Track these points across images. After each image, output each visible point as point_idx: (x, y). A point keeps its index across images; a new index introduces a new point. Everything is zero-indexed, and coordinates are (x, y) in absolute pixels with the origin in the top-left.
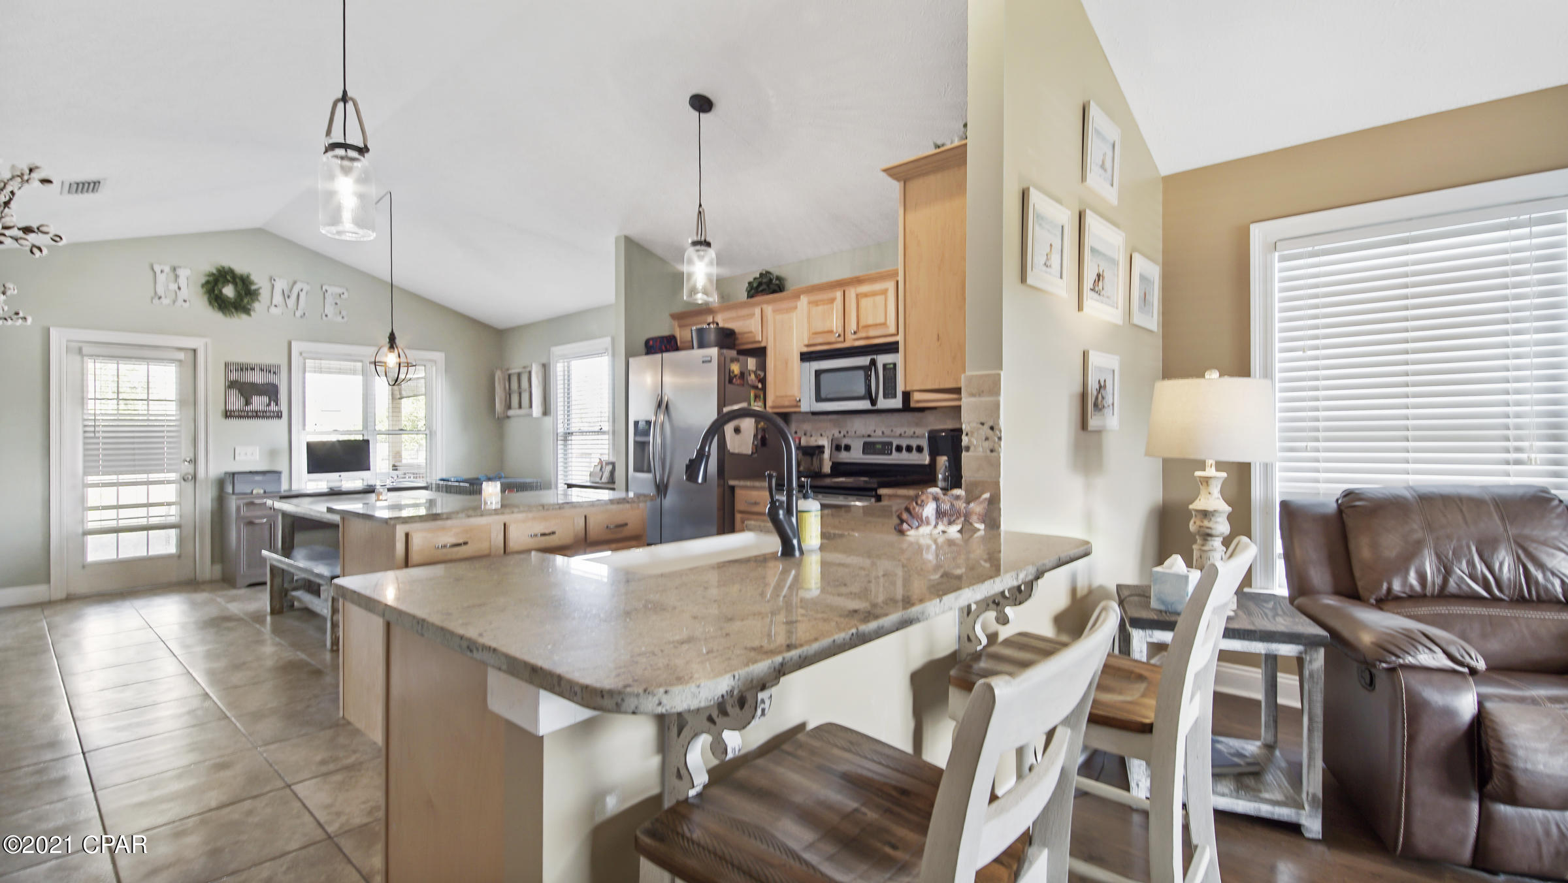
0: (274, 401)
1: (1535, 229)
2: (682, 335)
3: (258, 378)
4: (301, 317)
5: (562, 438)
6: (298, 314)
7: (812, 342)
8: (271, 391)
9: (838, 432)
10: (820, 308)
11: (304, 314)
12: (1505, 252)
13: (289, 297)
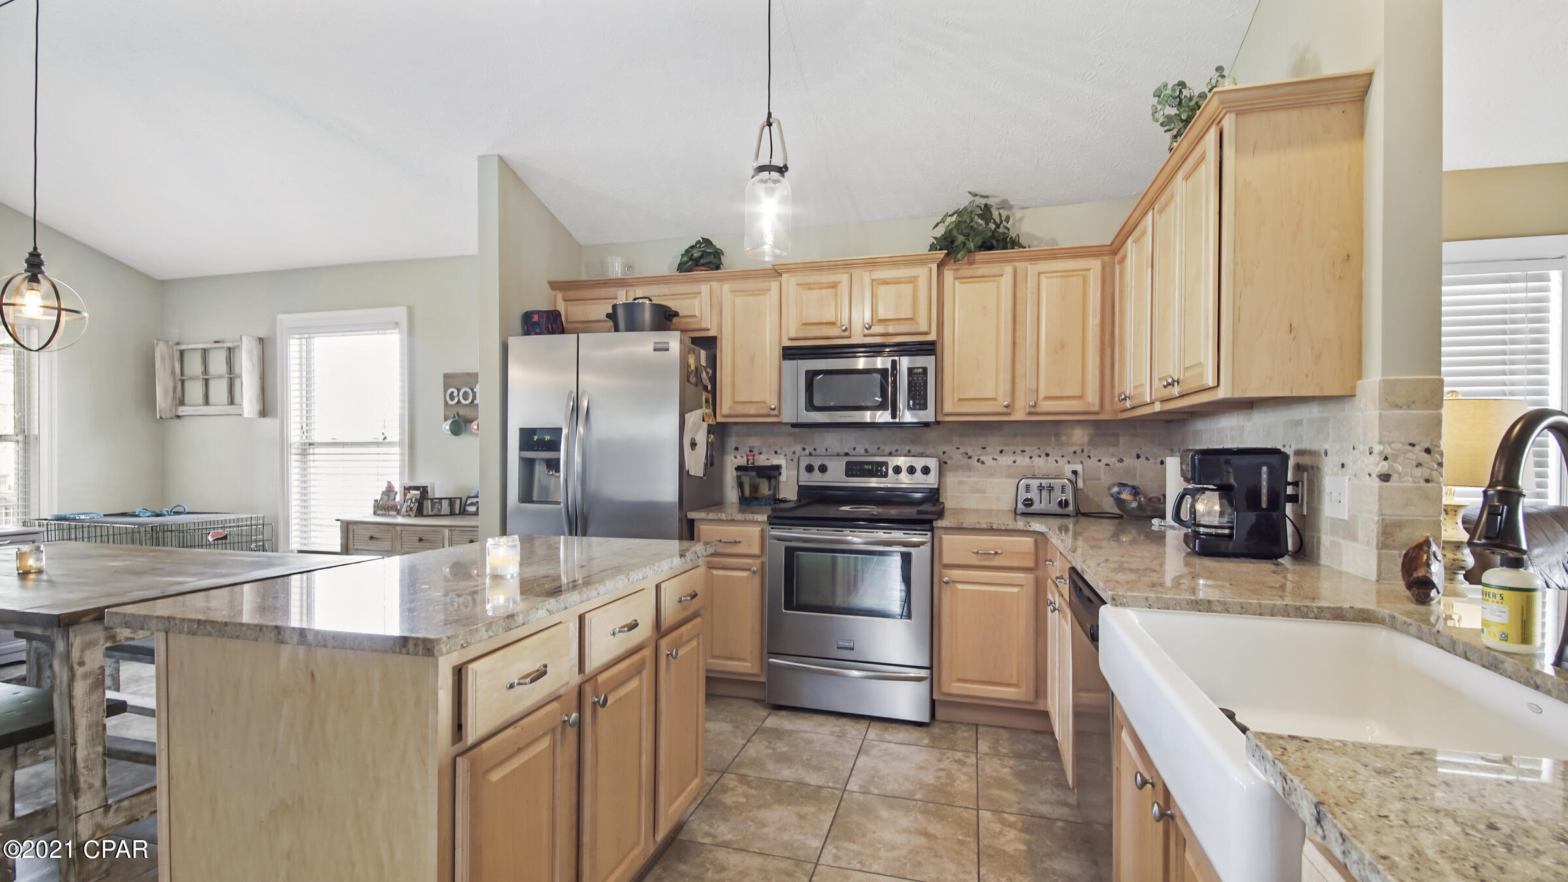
1: (1530, 284)
2: (570, 311)
5: (299, 451)
7: (801, 335)
9: (801, 449)
10: (815, 293)
12: (1504, 302)
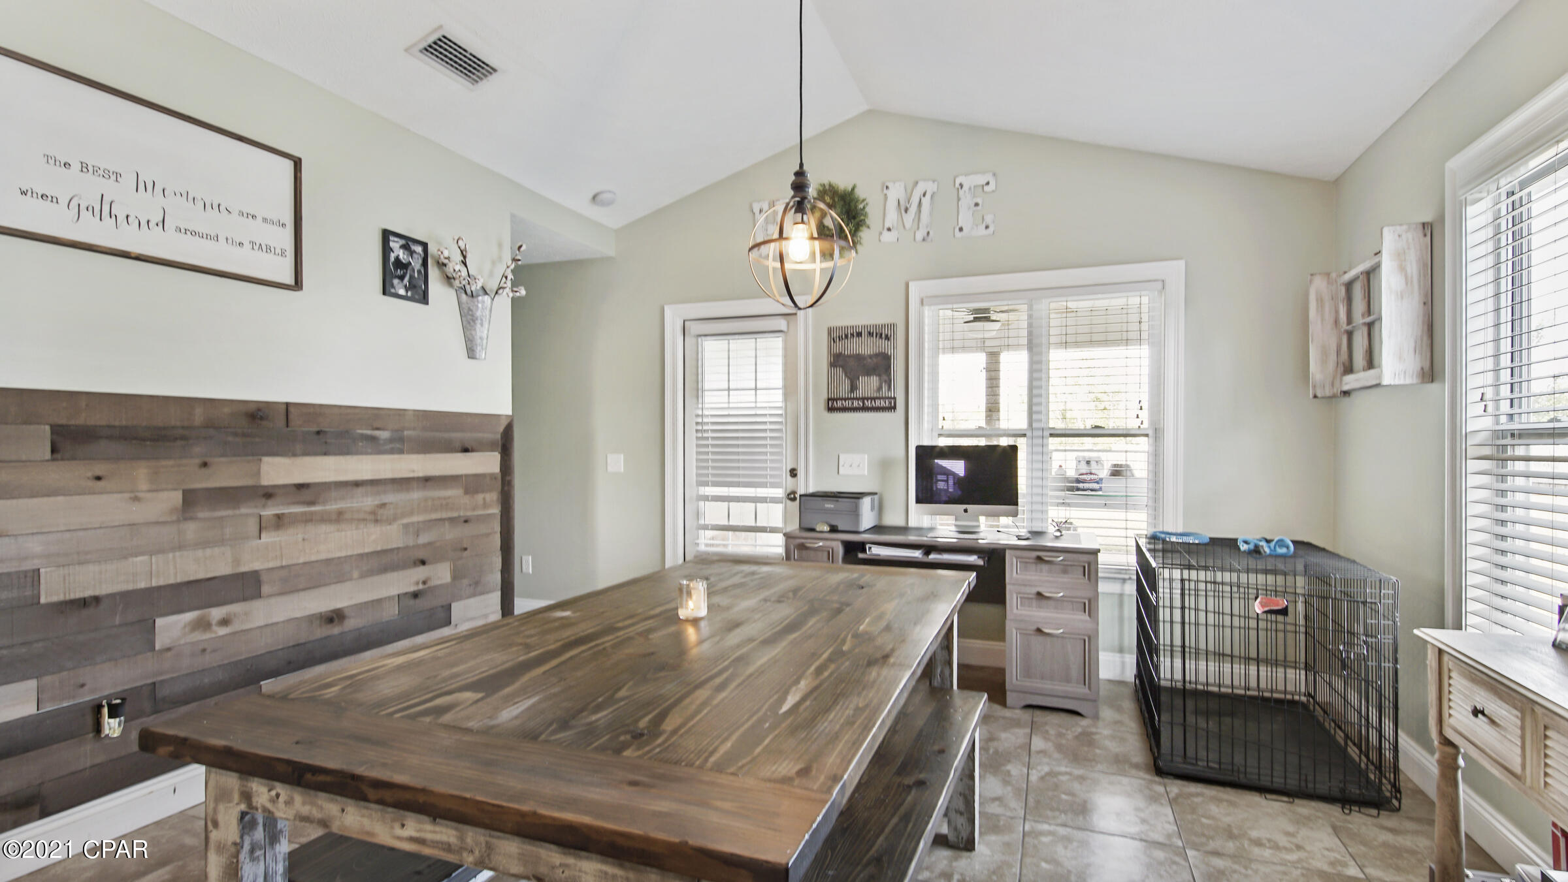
0: (885, 382)
3: (866, 347)
4: (924, 240)
6: (920, 235)
8: (881, 366)
11: (928, 233)
13: (906, 210)
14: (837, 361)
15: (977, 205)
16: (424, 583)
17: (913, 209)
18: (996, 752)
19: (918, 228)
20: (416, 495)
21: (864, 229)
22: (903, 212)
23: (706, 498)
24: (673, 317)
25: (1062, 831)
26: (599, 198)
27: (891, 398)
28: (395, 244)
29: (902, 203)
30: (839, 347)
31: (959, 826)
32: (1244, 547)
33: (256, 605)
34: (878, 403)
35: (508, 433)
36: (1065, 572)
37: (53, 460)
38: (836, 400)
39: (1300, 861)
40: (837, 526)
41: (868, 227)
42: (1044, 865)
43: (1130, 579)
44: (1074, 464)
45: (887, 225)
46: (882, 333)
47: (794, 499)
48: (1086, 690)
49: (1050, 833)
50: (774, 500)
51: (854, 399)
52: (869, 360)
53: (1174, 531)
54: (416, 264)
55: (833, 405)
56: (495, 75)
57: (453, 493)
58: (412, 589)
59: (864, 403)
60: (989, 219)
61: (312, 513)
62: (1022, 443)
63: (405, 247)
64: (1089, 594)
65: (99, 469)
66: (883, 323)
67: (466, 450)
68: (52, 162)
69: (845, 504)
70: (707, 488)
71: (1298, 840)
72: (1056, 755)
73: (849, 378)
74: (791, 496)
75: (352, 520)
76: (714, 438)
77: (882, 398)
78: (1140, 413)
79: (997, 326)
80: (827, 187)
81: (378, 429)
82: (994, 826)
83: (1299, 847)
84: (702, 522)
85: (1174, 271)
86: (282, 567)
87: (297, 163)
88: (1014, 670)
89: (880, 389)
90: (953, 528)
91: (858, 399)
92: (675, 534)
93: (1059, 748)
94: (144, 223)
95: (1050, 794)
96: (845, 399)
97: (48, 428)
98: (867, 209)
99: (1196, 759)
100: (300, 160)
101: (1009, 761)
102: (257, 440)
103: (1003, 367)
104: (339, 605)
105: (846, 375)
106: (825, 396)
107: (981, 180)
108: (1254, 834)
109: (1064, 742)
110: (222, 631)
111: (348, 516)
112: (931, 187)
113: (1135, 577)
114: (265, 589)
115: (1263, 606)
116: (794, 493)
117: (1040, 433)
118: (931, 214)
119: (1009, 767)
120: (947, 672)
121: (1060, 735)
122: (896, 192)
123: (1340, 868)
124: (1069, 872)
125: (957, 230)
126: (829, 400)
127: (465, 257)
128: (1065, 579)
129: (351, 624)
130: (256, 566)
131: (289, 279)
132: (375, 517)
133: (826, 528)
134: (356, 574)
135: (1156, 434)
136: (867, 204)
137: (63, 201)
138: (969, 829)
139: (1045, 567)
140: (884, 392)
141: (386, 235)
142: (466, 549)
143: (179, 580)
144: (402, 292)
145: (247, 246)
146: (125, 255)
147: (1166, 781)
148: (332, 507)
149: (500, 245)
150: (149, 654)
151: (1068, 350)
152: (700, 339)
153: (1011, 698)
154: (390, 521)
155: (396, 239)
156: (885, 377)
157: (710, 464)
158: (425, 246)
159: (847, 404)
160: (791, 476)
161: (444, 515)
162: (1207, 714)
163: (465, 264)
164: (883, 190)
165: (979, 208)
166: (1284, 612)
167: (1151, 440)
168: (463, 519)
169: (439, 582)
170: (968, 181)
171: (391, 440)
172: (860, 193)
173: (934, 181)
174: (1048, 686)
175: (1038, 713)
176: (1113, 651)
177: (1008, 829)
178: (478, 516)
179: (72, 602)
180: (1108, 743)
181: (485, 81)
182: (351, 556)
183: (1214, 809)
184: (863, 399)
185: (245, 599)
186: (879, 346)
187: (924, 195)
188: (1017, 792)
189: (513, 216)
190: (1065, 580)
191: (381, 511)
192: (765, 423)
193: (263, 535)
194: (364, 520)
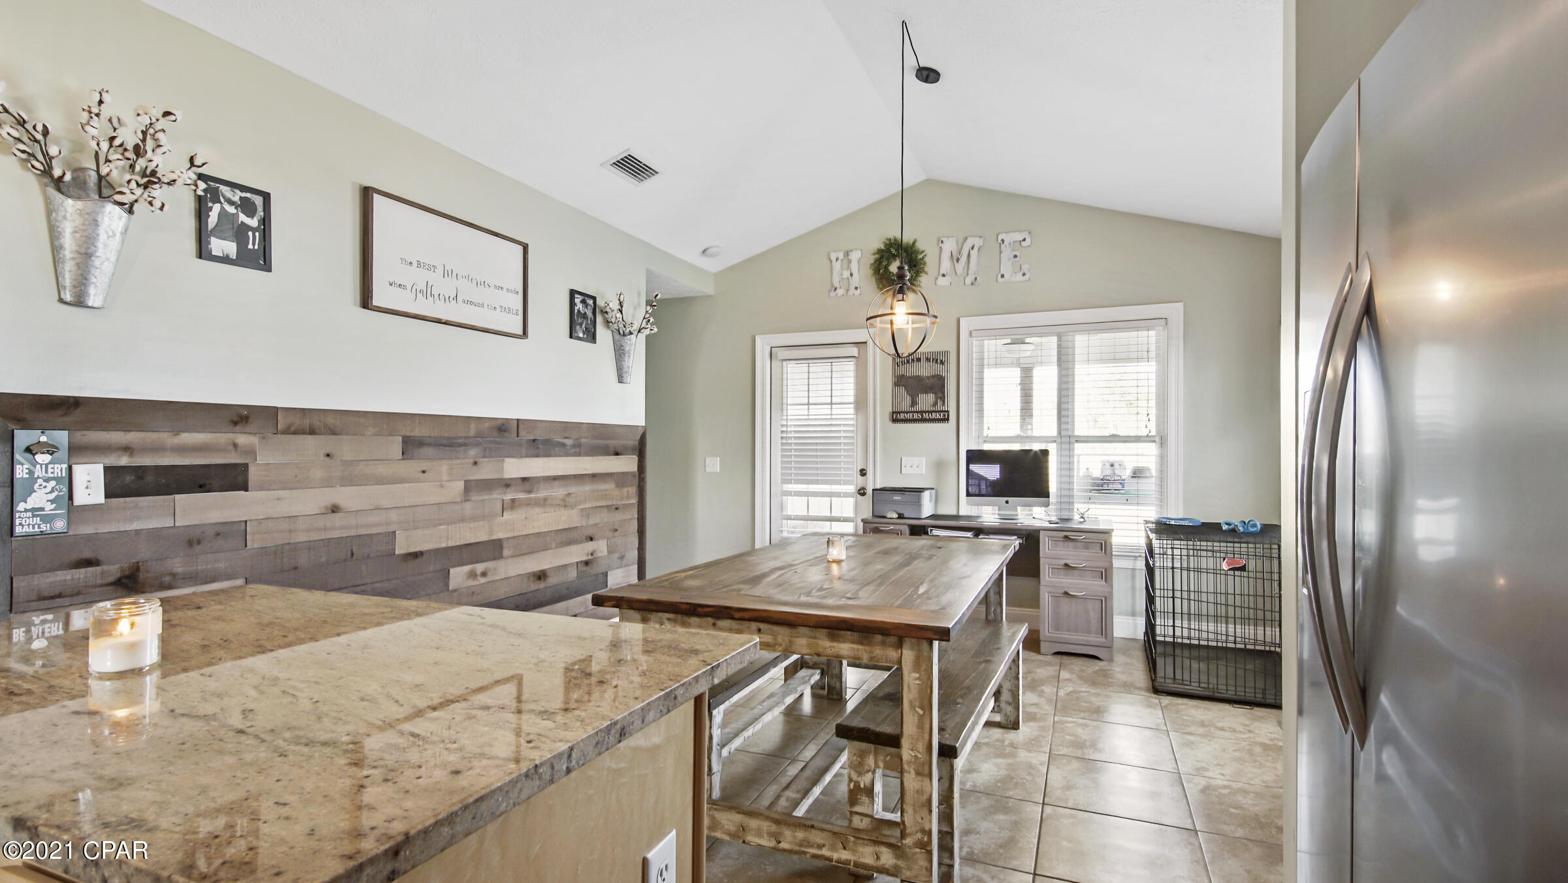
0: (940, 398)
3: (924, 370)
4: (972, 284)
6: (969, 280)
8: (937, 386)
11: (976, 279)
13: (958, 260)
14: (900, 381)
15: (1015, 256)
16: (592, 554)
17: (964, 259)
18: (1033, 680)
19: (968, 275)
20: (587, 488)
21: (923, 275)
22: (955, 261)
23: (789, 493)
24: (763, 346)
25: (1081, 721)
26: (708, 251)
27: (945, 411)
28: (578, 300)
29: (954, 254)
30: (902, 370)
31: (1008, 713)
32: (1225, 527)
33: (501, 563)
34: (934, 416)
35: (643, 438)
36: (1086, 548)
37: (403, 459)
38: (900, 413)
39: (1249, 738)
40: (903, 514)
41: (927, 273)
42: (1067, 737)
43: (1140, 556)
44: (1100, 466)
45: (941, 272)
46: (938, 359)
47: (863, 494)
48: (1104, 640)
49: (1072, 722)
50: (846, 495)
51: (914, 412)
52: (927, 381)
53: (1174, 517)
54: (590, 314)
55: (896, 418)
56: (656, 176)
57: (609, 486)
58: (585, 558)
59: (922, 416)
60: (1025, 268)
61: (530, 499)
62: (1053, 449)
63: (583, 302)
64: (1106, 564)
65: (425, 465)
66: (939, 350)
67: (617, 454)
68: (404, 262)
69: (908, 496)
70: (789, 486)
71: (1251, 728)
72: (1079, 682)
73: (910, 395)
74: (862, 492)
75: (552, 505)
76: (796, 444)
77: (938, 412)
78: (1148, 424)
79: (1031, 347)
80: (892, 241)
81: (566, 438)
82: (1031, 718)
83: (1250, 731)
84: (785, 513)
85: (1175, 311)
86: (514, 537)
87: (525, 248)
88: (1047, 624)
89: (935, 404)
90: (997, 516)
91: (917, 412)
92: (763, 522)
93: (1081, 678)
94: (447, 298)
95: (1074, 702)
96: (907, 413)
97: (401, 438)
98: (925, 259)
99: (1183, 680)
100: (527, 245)
101: (1043, 685)
102: (502, 446)
103: (1035, 380)
104: (544, 568)
105: (907, 393)
106: (891, 410)
107: (1019, 237)
108: (1220, 725)
109: (1084, 674)
110: (483, 580)
111: (549, 502)
112: (978, 242)
113: (1144, 555)
114: (506, 552)
115: (1229, 565)
116: (863, 489)
117: (1068, 439)
118: (978, 263)
119: (1043, 688)
120: (999, 611)
121: (1082, 671)
122: (949, 246)
123: (1276, 742)
124: (1086, 740)
125: (999, 276)
126: (893, 413)
127: (622, 307)
128: (1085, 553)
129: (553, 580)
130: (500, 535)
131: (520, 332)
132: (565, 504)
133: (895, 516)
134: (553, 545)
135: (1162, 440)
136: (925, 255)
137: (409, 288)
138: (1015, 715)
139: (1071, 544)
140: (939, 407)
141: (573, 293)
142: (616, 530)
143: (461, 544)
144: (581, 335)
145: (498, 309)
146: (439, 321)
147: (1160, 697)
148: (542, 494)
149: (639, 294)
150: (446, 593)
151: (1090, 366)
152: (785, 363)
153: (1044, 647)
154: (573, 507)
155: (578, 296)
156: (940, 395)
157: (793, 465)
158: (594, 299)
159: (909, 416)
160: (861, 475)
161: (604, 503)
162: (1199, 659)
163: (621, 312)
164: (938, 244)
165: (1017, 259)
166: (1243, 569)
167: (1158, 445)
168: (615, 507)
169: (600, 555)
170: (1008, 238)
171: (574, 446)
172: (920, 246)
173: (980, 237)
174: (1073, 637)
175: (1065, 657)
176: (1127, 615)
177: (1042, 719)
178: (624, 504)
179: (410, 554)
180: (1119, 676)
181: (648, 180)
182: (551, 531)
183: (1193, 712)
184: (922, 412)
185: (494, 559)
186: (937, 369)
187: (973, 248)
188: (1049, 701)
189: (647, 270)
190: (1087, 554)
191: (568, 499)
192: (840, 431)
193: (505, 513)
194: (559, 505)
